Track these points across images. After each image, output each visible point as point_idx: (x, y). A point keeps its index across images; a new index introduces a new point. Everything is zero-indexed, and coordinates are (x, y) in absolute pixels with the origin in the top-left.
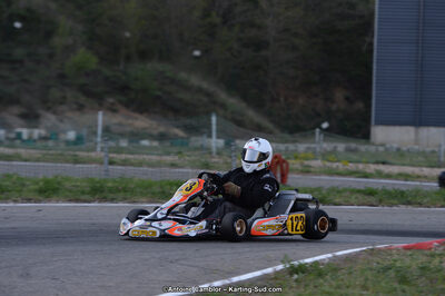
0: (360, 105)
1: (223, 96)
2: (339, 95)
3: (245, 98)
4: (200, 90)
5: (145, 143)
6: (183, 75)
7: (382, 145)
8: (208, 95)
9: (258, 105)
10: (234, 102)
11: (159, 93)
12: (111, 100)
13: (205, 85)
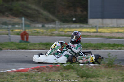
0: (85, 13)
1: (42, 11)
2: (79, 10)
3: (49, 11)
4: (35, 10)
5: (17, 26)
6: (29, 5)
7: (91, 25)
8: (37, 11)
9: (53, 14)
10: (46, 13)
11: (22, 11)
12: (7, 13)
13: (36, 8)
